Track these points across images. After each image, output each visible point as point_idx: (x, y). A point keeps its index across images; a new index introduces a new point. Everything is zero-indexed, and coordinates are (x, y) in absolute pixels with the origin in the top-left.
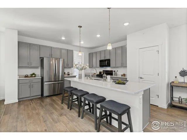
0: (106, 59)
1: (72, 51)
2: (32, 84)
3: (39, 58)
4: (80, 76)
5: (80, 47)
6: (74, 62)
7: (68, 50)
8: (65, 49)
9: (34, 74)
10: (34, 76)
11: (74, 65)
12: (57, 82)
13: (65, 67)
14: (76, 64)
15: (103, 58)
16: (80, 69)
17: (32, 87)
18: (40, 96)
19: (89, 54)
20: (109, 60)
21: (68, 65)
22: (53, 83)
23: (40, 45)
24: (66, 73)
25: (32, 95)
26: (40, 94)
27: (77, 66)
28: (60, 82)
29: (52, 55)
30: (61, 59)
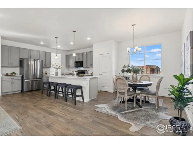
0: (79, 61)
1: (50, 53)
2: (13, 81)
3: (19, 59)
4: (56, 73)
5: (56, 49)
6: (51, 63)
7: (45, 52)
8: (43, 52)
9: (14, 73)
10: (14, 74)
11: (52, 65)
12: (35, 80)
13: (43, 67)
14: (53, 64)
15: (77, 60)
16: (57, 68)
17: (14, 84)
18: (21, 92)
19: (66, 56)
20: (82, 62)
21: (46, 65)
22: (31, 80)
23: (20, 48)
24: (44, 72)
25: (14, 91)
26: (21, 89)
27: (54, 66)
28: (38, 79)
29: (30, 56)
30: (39, 60)
